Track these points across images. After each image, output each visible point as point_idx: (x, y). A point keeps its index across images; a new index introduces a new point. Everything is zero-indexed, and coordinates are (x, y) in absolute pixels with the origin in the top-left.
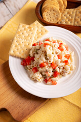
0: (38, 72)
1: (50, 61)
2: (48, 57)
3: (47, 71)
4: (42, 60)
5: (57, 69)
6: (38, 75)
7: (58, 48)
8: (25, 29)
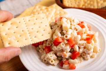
0: (52, 52)
1: (66, 37)
2: (64, 32)
3: (62, 51)
4: (57, 35)
5: (76, 48)
6: (51, 56)
7: (79, 24)
8: (41, 10)
